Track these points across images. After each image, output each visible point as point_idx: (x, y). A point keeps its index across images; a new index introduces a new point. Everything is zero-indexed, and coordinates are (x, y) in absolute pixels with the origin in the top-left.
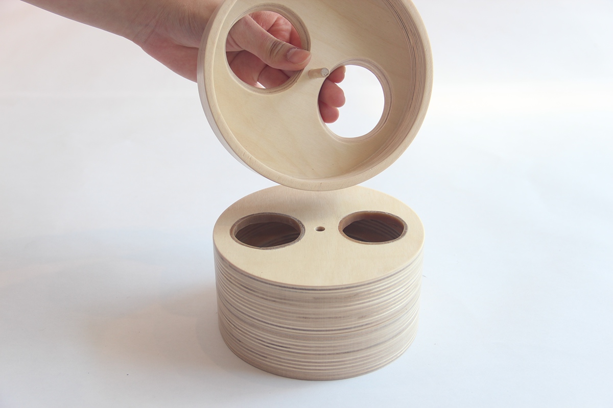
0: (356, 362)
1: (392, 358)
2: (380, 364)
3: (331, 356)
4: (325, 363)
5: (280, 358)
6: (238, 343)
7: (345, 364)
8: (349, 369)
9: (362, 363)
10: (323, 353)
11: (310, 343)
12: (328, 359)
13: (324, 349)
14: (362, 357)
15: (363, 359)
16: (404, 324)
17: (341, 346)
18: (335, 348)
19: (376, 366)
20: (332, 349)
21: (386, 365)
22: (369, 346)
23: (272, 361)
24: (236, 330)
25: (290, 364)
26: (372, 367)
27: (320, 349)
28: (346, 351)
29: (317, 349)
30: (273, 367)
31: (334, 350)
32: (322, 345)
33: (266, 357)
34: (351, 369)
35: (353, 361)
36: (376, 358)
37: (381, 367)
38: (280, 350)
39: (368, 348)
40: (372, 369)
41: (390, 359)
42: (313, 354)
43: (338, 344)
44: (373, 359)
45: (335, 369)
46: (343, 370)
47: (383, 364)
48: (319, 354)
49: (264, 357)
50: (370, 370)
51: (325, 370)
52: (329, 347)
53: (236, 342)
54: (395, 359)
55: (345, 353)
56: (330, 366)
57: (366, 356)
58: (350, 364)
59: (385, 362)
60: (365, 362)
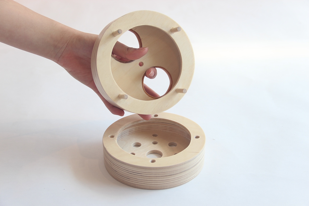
0: (175, 180)
1: (193, 177)
2: (187, 180)
3: (162, 177)
4: (160, 181)
5: (137, 179)
6: (115, 172)
7: (170, 181)
8: (171, 183)
9: (178, 180)
10: (159, 176)
11: (152, 171)
12: (161, 179)
13: (159, 174)
14: (178, 177)
15: (178, 178)
16: (198, 160)
17: (168, 172)
18: (164, 173)
19: (185, 181)
20: (163, 173)
21: (190, 181)
22: (181, 171)
23: (133, 181)
24: (114, 166)
25: (142, 182)
26: (183, 182)
27: (157, 174)
28: (170, 174)
29: (156, 174)
30: (133, 184)
31: (164, 174)
32: (158, 172)
33: (130, 179)
34: (172, 183)
35: (174, 179)
36: (185, 178)
37: (187, 182)
38: (137, 175)
39: (181, 173)
40: (183, 183)
41: (191, 178)
42: (154, 177)
43: (166, 171)
44: (183, 178)
45: (165, 184)
46: (169, 184)
47: (188, 181)
48: (157, 177)
49: (129, 179)
50: (181, 184)
51: (160, 184)
52: (161, 173)
53: (114, 171)
54: (194, 178)
55: (170, 175)
56: (162, 182)
57: (180, 177)
58: (172, 181)
59: (189, 179)
60: (179, 180)
